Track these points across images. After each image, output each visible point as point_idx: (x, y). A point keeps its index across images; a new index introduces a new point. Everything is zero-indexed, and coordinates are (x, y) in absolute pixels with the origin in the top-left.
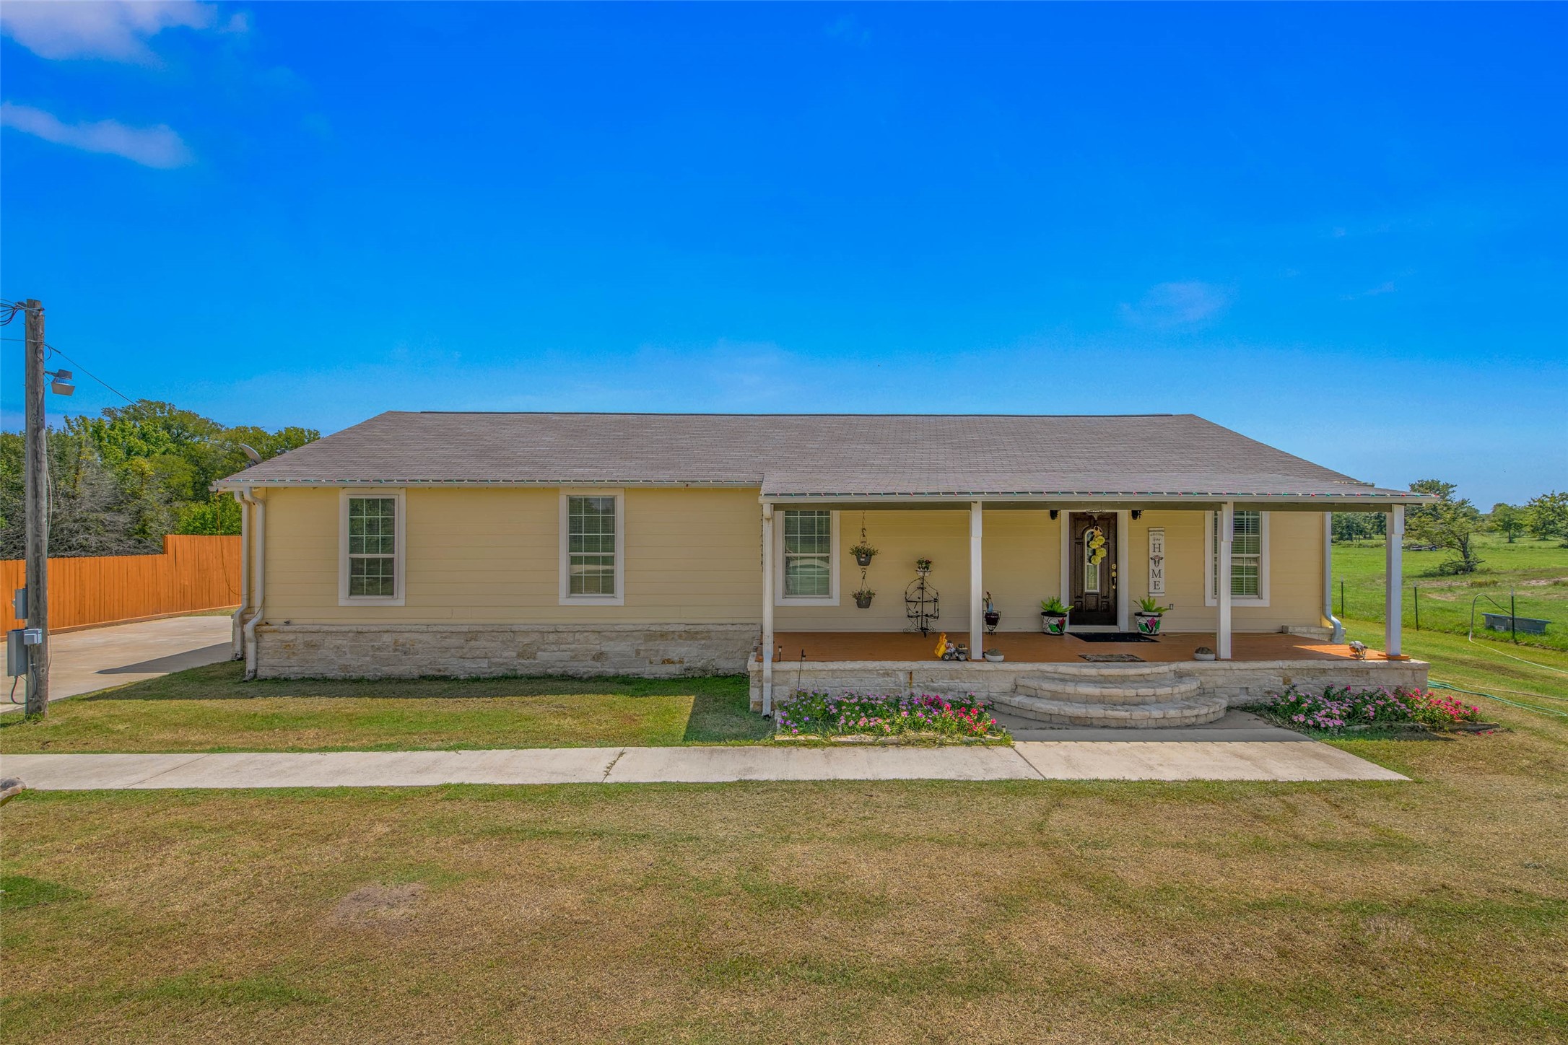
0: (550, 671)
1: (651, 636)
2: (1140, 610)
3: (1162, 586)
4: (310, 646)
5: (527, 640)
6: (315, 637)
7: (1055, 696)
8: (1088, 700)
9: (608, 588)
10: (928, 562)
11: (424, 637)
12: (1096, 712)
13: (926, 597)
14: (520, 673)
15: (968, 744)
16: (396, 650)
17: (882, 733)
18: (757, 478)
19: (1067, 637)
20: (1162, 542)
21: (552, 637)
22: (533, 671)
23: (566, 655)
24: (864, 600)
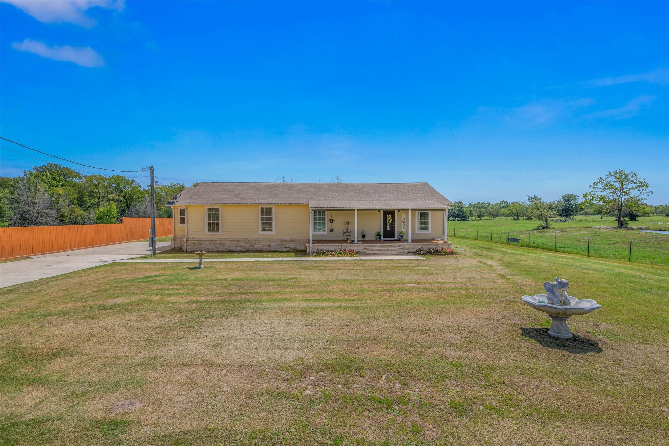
0: (257, 250)
1: (282, 241)
2: (399, 234)
3: (405, 228)
4: (200, 244)
5: (252, 242)
6: (201, 242)
7: (371, 250)
8: (378, 250)
9: (271, 230)
10: (348, 223)
11: (227, 242)
12: (378, 252)
13: (348, 231)
14: (250, 250)
15: (351, 257)
16: (220, 245)
17: (334, 255)
18: (307, 203)
19: (382, 241)
20: (405, 218)
21: (258, 242)
22: (253, 250)
23: (261, 246)
24: (332, 230)
